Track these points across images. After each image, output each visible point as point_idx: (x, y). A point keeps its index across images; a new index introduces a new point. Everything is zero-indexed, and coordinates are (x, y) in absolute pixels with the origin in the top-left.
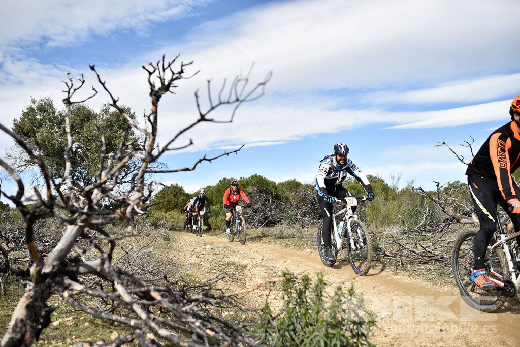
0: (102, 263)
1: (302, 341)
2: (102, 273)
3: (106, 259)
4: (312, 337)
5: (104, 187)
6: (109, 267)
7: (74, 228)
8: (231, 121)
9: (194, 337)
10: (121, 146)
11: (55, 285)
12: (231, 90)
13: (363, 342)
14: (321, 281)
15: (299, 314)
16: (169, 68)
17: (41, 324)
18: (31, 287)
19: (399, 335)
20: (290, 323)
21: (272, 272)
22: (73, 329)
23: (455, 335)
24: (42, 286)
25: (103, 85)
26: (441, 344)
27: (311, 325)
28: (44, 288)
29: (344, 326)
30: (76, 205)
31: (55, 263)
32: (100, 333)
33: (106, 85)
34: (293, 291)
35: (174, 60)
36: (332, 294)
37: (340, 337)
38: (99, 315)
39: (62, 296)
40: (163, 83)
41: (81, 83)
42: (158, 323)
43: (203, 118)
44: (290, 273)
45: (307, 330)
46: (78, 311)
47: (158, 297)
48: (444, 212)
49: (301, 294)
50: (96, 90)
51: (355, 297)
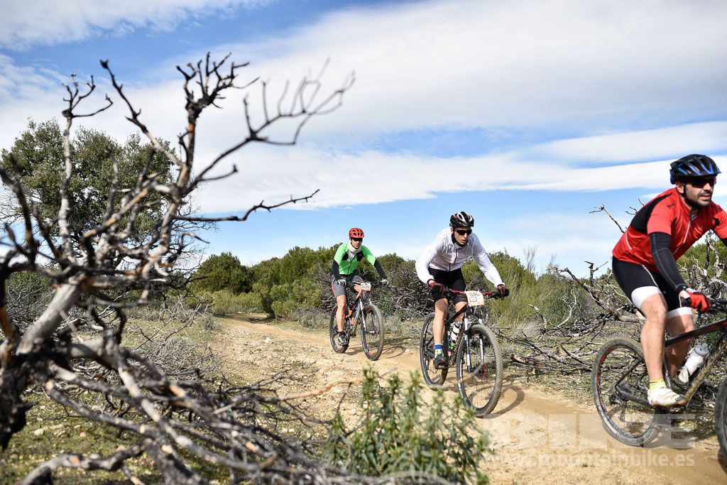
0: (105, 343)
1: (385, 467)
2: (105, 358)
3: (110, 337)
4: (398, 461)
5: (113, 237)
6: (112, 348)
7: (67, 292)
9: (231, 454)
10: (140, 179)
11: (36, 372)
12: (295, 98)
14: (415, 383)
15: (383, 431)
16: (215, 73)
17: (11, 426)
19: (525, 469)
20: (370, 441)
22: (63, 442)
23: (603, 472)
24: (15, 372)
25: (119, 90)
27: (399, 445)
28: (19, 375)
29: (445, 449)
30: (71, 259)
31: (36, 341)
33: (123, 91)
34: (377, 396)
35: (223, 61)
36: (430, 401)
37: (437, 462)
38: (96, 417)
39: (45, 389)
40: (205, 93)
41: (90, 89)
43: (253, 137)
44: (373, 370)
45: (392, 451)
46: (73, 417)
47: (181, 393)
48: (599, 304)
49: (387, 402)
50: (111, 100)
51: (463, 409)
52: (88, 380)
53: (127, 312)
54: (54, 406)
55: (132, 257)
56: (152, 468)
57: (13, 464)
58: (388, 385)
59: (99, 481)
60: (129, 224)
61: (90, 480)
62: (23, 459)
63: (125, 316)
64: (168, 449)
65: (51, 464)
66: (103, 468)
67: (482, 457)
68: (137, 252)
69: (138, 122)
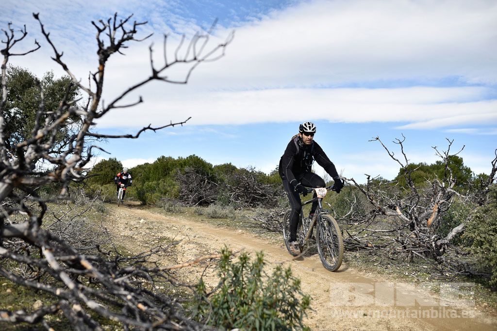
0: (30, 227)
1: (236, 320)
2: (30, 237)
3: (34, 222)
4: (247, 316)
5: (39, 147)
6: (37, 231)
8: (186, 83)
9: (124, 311)
10: (61, 104)
12: (189, 48)
13: (296, 324)
14: (260, 260)
15: (234, 292)
16: (121, 28)
19: (324, 317)
20: (225, 301)
21: (204, 250)
23: (377, 320)
25: (47, 36)
26: (364, 328)
27: (246, 304)
29: (278, 307)
30: (5, 162)
32: (23, 301)
33: (50, 37)
34: (230, 269)
35: (127, 20)
38: (22, 282)
40: (112, 40)
41: (22, 35)
42: (86, 294)
43: (155, 76)
44: (229, 250)
45: (241, 309)
47: (88, 266)
48: (372, 203)
49: (238, 272)
50: (39, 44)
51: (292, 279)
52: (16, 253)
53: (47, 204)
55: (53, 162)
56: (61, 317)
58: (238, 260)
60: (51, 138)
63: (46, 206)
64: (77, 307)
66: (27, 322)
67: (305, 313)
68: (57, 159)
69: (61, 61)
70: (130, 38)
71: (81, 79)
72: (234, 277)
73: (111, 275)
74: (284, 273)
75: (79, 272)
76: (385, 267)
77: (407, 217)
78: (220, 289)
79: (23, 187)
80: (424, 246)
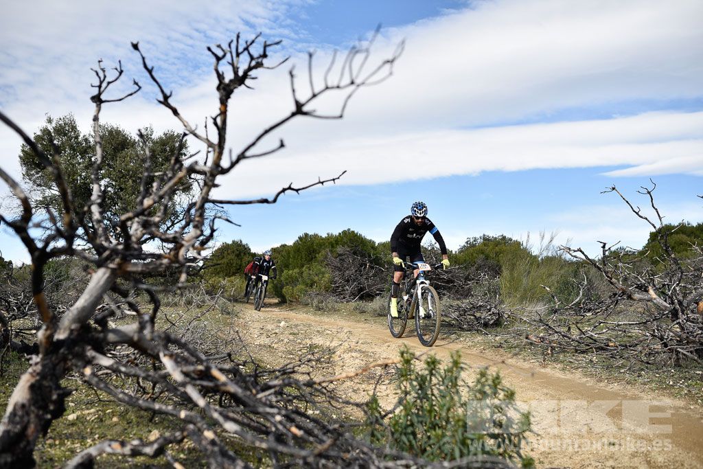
0: (142, 328)
1: (425, 450)
2: (141, 343)
3: (147, 322)
4: (441, 443)
5: (146, 221)
6: (153, 332)
7: (103, 277)
8: (341, 117)
9: (271, 438)
10: (173, 162)
11: (73, 358)
12: (343, 68)
14: (456, 363)
15: (420, 413)
16: (246, 52)
17: (51, 412)
18: (38, 360)
20: (409, 423)
21: (371, 360)
22: (96, 426)
24: (53, 359)
25: (150, 71)
26: (611, 463)
27: (439, 427)
28: (57, 361)
30: (105, 244)
31: (73, 327)
32: (135, 432)
33: (154, 73)
34: (414, 378)
35: (253, 42)
36: (472, 382)
37: (483, 444)
38: (135, 402)
39: (83, 375)
40: (236, 72)
41: (118, 74)
42: (221, 414)
43: (299, 110)
44: (411, 351)
45: (432, 433)
46: (104, 401)
47: (222, 378)
48: (611, 283)
49: (424, 383)
50: (139, 84)
51: (503, 390)
52: (125, 366)
53: (160, 296)
54: (84, 391)
55: (166, 241)
56: (186, 452)
57: (49, 450)
58: (426, 366)
59: (136, 465)
60: (162, 208)
61: (127, 464)
62: (59, 444)
63: (159, 302)
65: (93, 451)
66: (146, 454)
67: (524, 437)
68: (171, 236)
69: (169, 104)
70: (259, 65)
71: (197, 125)
72: (419, 390)
73: (251, 391)
74: (490, 382)
75: (210, 384)
76: (636, 374)
77: (665, 301)
78: (402, 408)
79: (128, 276)
80: (694, 342)
